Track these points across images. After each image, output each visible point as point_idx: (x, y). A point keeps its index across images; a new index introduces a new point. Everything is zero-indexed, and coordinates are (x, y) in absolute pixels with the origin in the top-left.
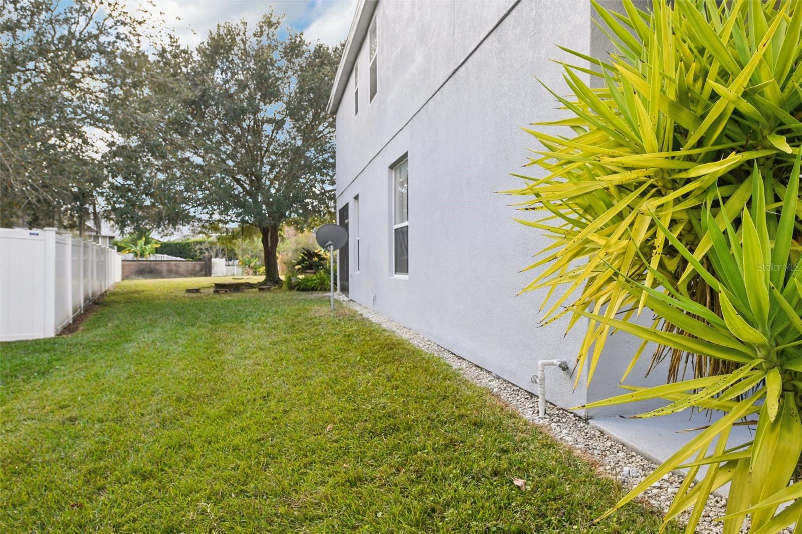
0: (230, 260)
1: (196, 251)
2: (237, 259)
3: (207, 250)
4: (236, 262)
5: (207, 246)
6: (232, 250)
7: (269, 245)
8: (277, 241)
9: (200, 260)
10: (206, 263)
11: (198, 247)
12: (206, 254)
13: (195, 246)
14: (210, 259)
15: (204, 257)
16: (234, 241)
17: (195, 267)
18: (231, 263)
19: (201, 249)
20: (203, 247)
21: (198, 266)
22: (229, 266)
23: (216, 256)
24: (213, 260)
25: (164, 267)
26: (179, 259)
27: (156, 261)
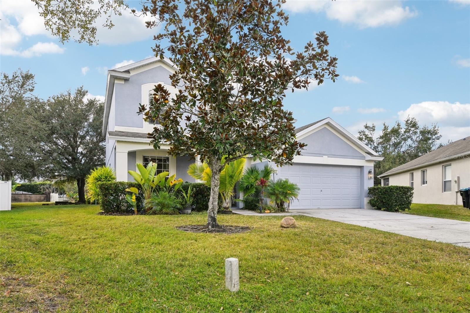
0: (61, 195)
1: (41, 189)
2: (65, 194)
3: (47, 188)
4: (65, 196)
5: (48, 186)
6: (63, 189)
7: (80, 185)
8: (84, 184)
9: (43, 194)
10: (47, 196)
11: (42, 187)
12: (47, 191)
13: (40, 186)
14: (49, 194)
15: (46, 192)
16: (64, 184)
17: (40, 197)
18: (62, 196)
19: (44, 188)
20: (45, 187)
21: (42, 197)
22: (60, 197)
23: (53, 192)
24: (51, 194)
25: (23, 197)
26: (30, 193)
27: (18, 194)
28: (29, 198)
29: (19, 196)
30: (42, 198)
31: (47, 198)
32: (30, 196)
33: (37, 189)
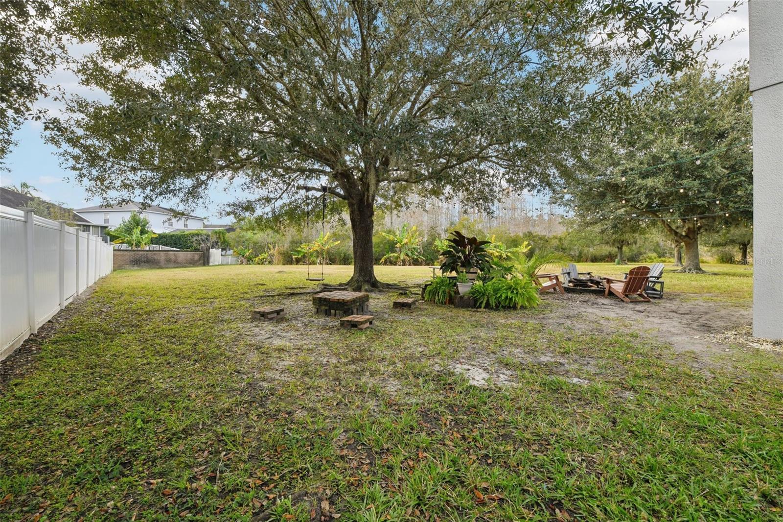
0: (225, 250)
2: (231, 249)
4: (231, 252)
5: (204, 238)
11: (194, 238)
12: (204, 245)
13: (191, 238)
14: (208, 250)
15: (201, 247)
17: (193, 256)
18: (226, 253)
19: (197, 240)
20: (199, 239)
21: (196, 255)
22: (224, 255)
23: (213, 247)
24: (211, 250)
25: (162, 257)
26: (175, 249)
27: (154, 251)
28: (173, 258)
29: (154, 254)
30: (197, 257)
31: (204, 257)
32: (174, 255)
33: (186, 242)
